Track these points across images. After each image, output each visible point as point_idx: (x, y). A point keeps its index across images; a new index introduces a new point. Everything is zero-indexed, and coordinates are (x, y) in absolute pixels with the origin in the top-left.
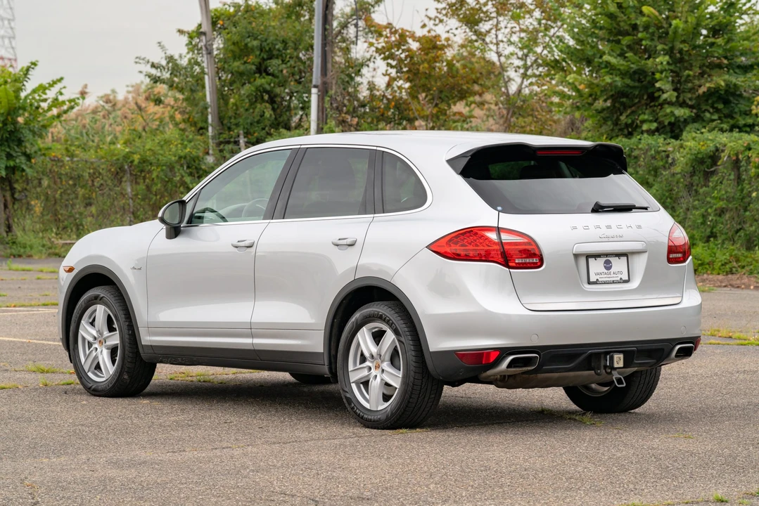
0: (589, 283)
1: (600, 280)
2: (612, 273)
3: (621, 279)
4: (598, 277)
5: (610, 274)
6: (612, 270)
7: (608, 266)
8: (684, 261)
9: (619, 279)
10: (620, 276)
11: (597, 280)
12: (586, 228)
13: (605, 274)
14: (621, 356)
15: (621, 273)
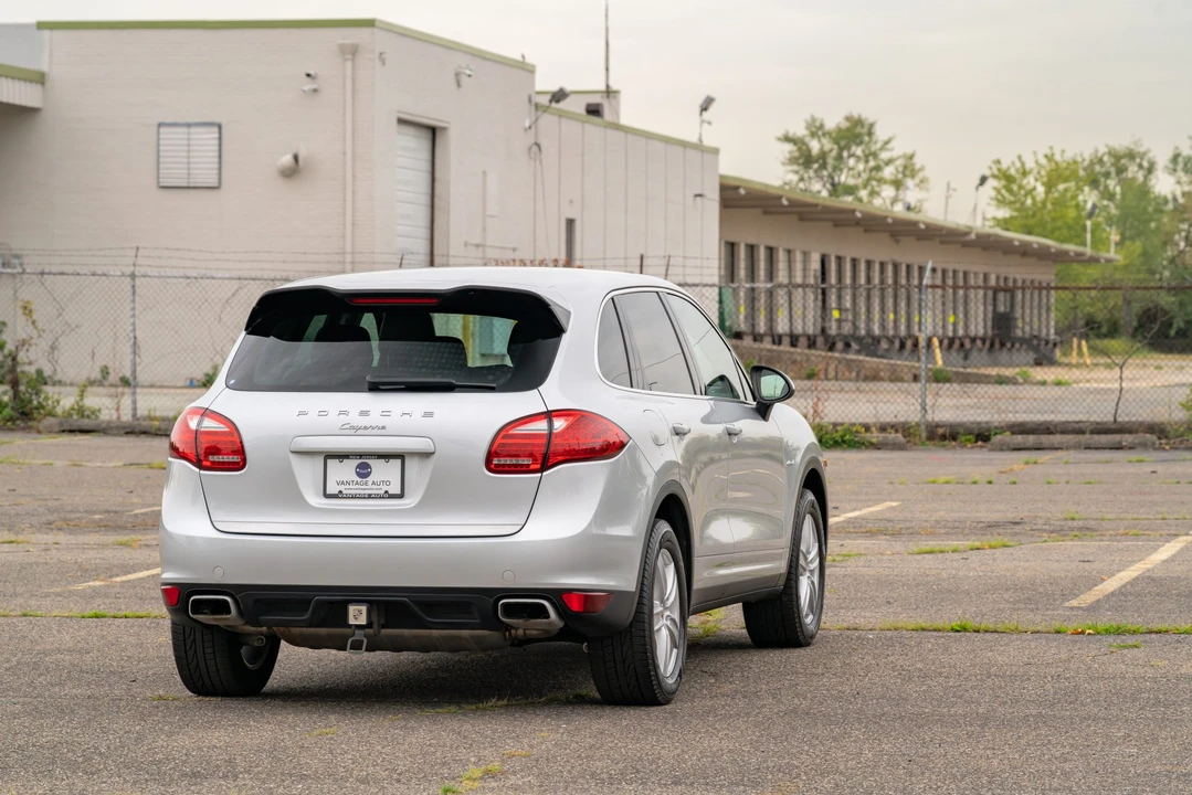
0: (327, 496)
1: (344, 492)
2: (370, 483)
3: (386, 492)
4: (342, 488)
5: (366, 484)
6: (370, 479)
7: (364, 472)
8: (541, 470)
9: (383, 492)
10: (385, 488)
11: (340, 492)
12: (323, 413)
13: (357, 483)
14: (364, 608)
15: (388, 483)
